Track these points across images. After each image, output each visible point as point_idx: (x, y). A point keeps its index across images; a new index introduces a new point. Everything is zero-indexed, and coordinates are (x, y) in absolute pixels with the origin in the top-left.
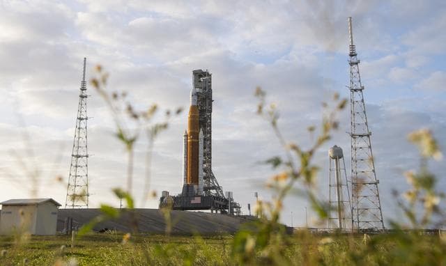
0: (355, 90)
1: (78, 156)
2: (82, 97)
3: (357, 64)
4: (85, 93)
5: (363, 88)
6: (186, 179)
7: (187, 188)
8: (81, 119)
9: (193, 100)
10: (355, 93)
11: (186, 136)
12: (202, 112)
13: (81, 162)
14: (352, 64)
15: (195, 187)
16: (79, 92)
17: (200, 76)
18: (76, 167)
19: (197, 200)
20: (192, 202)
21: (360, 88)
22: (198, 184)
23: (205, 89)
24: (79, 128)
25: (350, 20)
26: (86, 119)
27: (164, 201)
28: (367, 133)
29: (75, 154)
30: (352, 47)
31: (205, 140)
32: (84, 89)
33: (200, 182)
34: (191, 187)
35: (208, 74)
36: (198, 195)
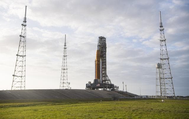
0: (162, 41)
1: (64, 69)
2: (65, 48)
3: (163, 30)
4: (66, 47)
5: (166, 40)
6: (95, 77)
7: (95, 80)
8: (65, 56)
9: (98, 48)
10: (162, 42)
11: (95, 61)
12: (102, 52)
13: (65, 71)
14: (161, 30)
15: (99, 80)
16: (64, 47)
17: (101, 39)
18: (64, 73)
19: (99, 85)
20: (97, 86)
21: (164, 40)
22: (100, 79)
23: (103, 43)
24: (64, 59)
25: (160, 13)
26: (66, 56)
27: (88, 86)
28: (167, 58)
29: (63, 68)
30: (161, 23)
31: (103, 63)
32: (65, 46)
33: (101, 78)
34: (97, 80)
35: (104, 38)
36: (99, 83)
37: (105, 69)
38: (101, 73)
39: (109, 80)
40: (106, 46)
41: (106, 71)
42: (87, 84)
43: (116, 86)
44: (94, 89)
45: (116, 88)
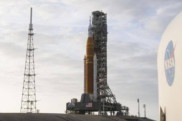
1: (29, 75)
2: (30, 35)
4: (32, 32)
6: (85, 90)
7: (84, 96)
8: (30, 50)
9: (90, 33)
11: (85, 59)
12: (98, 41)
13: (32, 79)
15: (91, 95)
17: (97, 16)
18: (29, 82)
19: (90, 105)
20: (87, 106)
22: (93, 94)
23: (100, 24)
24: (30, 56)
26: (33, 50)
27: (69, 107)
29: (27, 73)
31: (99, 62)
32: (31, 29)
33: (95, 92)
34: (88, 95)
35: (103, 14)
36: (92, 101)
37: (103, 73)
38: (95, 81)
39: (112, 96)
40: (106, 29)
41: (106, 77)
42: (67, 104)
43: (125, 107)
44: (82, 112)
45: (124, 111)
